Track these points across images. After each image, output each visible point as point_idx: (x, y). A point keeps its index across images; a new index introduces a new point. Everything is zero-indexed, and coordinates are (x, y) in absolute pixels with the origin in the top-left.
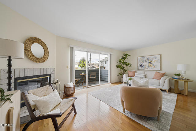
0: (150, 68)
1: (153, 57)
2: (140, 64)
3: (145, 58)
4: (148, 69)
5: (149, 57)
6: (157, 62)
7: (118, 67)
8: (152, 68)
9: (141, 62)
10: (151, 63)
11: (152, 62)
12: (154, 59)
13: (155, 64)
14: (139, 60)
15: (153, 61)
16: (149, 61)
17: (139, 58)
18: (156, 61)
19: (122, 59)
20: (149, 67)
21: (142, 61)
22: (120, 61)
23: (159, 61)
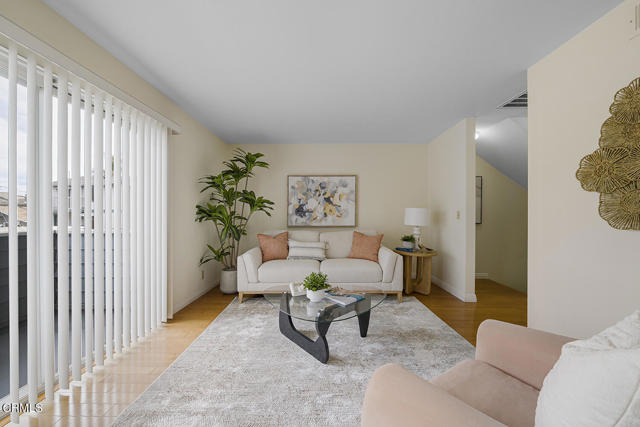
0: (329, 221)
1: (336, 180)
2: (295, 203)
3: (313, 181)
4: (323, 224)
5: (326, 179)
6: (348, 199)
7: (205, 213)
8: (334, 221)
9: (300, 196)
10: (331, 203)
11: (335, 200)
12: (341, 190)
13: (343, 204)
14: (293, 187)
15: (337, 196)
16: (326, 196)
17: (293, 181)
18: (345, 197)
19: (226, 173)
20: (325, 215)
21: (304, 194)
22: (214, 183)
23: (353, 197)
